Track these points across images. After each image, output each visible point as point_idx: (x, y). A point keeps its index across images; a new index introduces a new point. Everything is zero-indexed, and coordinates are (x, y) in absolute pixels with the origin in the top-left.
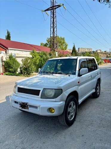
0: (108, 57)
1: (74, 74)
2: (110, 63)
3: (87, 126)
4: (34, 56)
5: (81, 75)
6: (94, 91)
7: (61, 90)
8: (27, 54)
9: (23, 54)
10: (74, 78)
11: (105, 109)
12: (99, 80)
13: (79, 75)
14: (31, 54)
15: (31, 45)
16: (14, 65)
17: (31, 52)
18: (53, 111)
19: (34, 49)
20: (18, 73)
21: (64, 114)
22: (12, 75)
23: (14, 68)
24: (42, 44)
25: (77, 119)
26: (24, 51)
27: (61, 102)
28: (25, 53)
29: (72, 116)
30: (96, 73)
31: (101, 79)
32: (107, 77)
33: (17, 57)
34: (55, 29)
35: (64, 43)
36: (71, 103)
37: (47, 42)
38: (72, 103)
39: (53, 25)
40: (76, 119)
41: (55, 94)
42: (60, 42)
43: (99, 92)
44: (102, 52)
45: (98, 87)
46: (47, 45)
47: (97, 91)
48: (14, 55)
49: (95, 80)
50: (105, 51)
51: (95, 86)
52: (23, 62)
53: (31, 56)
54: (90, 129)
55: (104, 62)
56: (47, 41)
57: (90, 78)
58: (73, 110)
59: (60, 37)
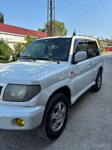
0: (110, 46)
1: (66, 60)
2: (111, 52)
3: (82, 139)
4: (29, 42)
5: (77, 63)
6: (94, 83)
7: (37, 87)
8: (21, 39)
9: (17, 39)
10: (65, 66)
11: (108, 109)
12: (101, 69)
13: (74, 62)
14: (26, 39)
15: (26, 29)
16: (6, 51)
17: (26, 37)
18: (23, 123)
19: (29, 33)
20: (10, 60)
21: (45, 124)
22: (3, 63)
23: (5, 55)
24: (39, 30)
25: (68, 126)
26: (18, 36)
27: (38, 108)
28: (18, 38)
29: (59, 124)
30: (98, 60)
31: (104, 68)
32: (109, 65)
33: (10, 43)
34: (53, 12)
35: (63, 28)
36: (58, 106)
37: (45, 28)
38: (59, 104)
39: (51, 6)
40: (66, 125)
41: (27, 94)
42: (60, 28)
43: (100, 84)
44: (104, 40)
45: (99, 78)
46: (45, 30)
47: (98, 83)
48: (5, 39)
49: (96, 69)
50: (107, 39)
51: (95, 77)
52: (15, 48)
53: (26, 42)
54: (85, 146)
55: (105, 50)
56: (45, 26)
57: (89, 66)
58: (62, 115)
59: (59, 22)
